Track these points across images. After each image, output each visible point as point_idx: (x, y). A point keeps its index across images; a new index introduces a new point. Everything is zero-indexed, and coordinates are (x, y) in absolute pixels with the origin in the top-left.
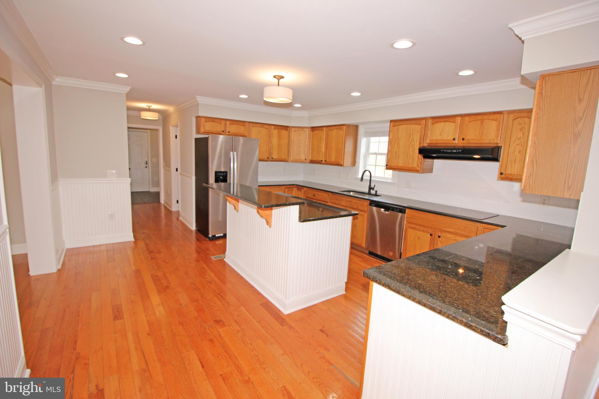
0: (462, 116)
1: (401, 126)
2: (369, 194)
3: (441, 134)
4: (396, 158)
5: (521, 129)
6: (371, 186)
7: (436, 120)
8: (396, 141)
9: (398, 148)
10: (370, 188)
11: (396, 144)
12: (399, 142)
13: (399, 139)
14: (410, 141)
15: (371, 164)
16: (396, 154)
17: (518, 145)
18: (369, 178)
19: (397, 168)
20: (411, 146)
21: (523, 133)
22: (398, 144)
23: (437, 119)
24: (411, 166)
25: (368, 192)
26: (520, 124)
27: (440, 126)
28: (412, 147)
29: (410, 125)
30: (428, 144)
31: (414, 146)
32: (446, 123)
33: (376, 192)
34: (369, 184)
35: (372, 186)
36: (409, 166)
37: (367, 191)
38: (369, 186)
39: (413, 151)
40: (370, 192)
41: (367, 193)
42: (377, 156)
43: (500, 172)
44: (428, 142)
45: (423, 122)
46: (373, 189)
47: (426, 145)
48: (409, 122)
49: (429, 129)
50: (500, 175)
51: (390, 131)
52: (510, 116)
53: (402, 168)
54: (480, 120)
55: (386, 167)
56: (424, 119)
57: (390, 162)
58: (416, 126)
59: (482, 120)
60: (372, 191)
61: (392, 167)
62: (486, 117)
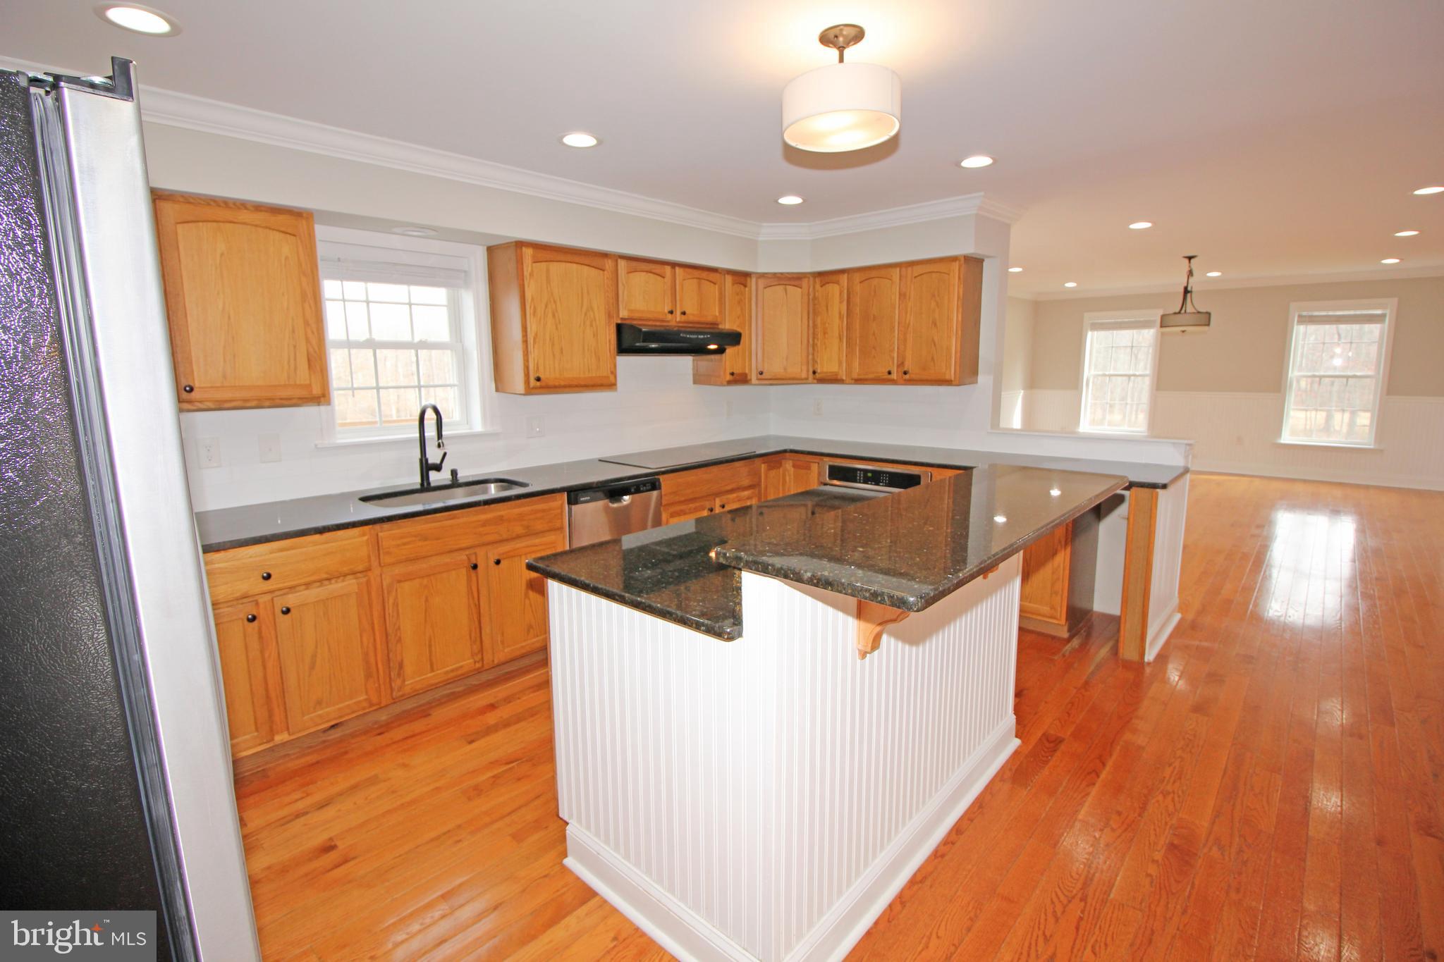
0: (674, 265)
1: (555, 264)
2: (426, 487)
3: (644, 299)
4: (554, 355)
5: (739, 302)
6: (427, 460)
7: (634, 264)
8: (546, 306)
9: (557, 328)
10: (427, 467)
11: (550, 315)
12: (557, 311)
13: (555, 302)
14: (584, 309)
15: (440, 383)
17: (738, 327)
18: (418, 435)
19: (562, 383)
20: (588, 323)
21: (741, 309)
22: (554, 316)
24: (594, 375)
25: (422, 484)
26: (737, 293)
27: (639, 279)
28: (591, 325)
29: (578, 266)
30: (622, 319)
31: (594, 324)
32: (649, 274)
33: (454, 473)
34: (418, 455)
35: (433, 456)
36: (590, 375)
37: (415, 480)
38: (421, 461)
39: (594, 335)
40: (430, 483)
41: (418, 486)
42: (420, 352)
43: (728, 371)
44: (624, 313)
45: (609, 264)
46: (438, 468)
47: (619, 322)
48: (577, 259)
49: (623, 284)
50: (729, 377)
51: (526, 274)
52: (729, 279)
53: (575, 383)
54: (697, 278)
55: (533, 382)
56: (605, 255)
57: (541, 368)
58: (594, 272)
59: (699, 278)
60: (435, 477)
61: (551, 383)
62: (704, 274)
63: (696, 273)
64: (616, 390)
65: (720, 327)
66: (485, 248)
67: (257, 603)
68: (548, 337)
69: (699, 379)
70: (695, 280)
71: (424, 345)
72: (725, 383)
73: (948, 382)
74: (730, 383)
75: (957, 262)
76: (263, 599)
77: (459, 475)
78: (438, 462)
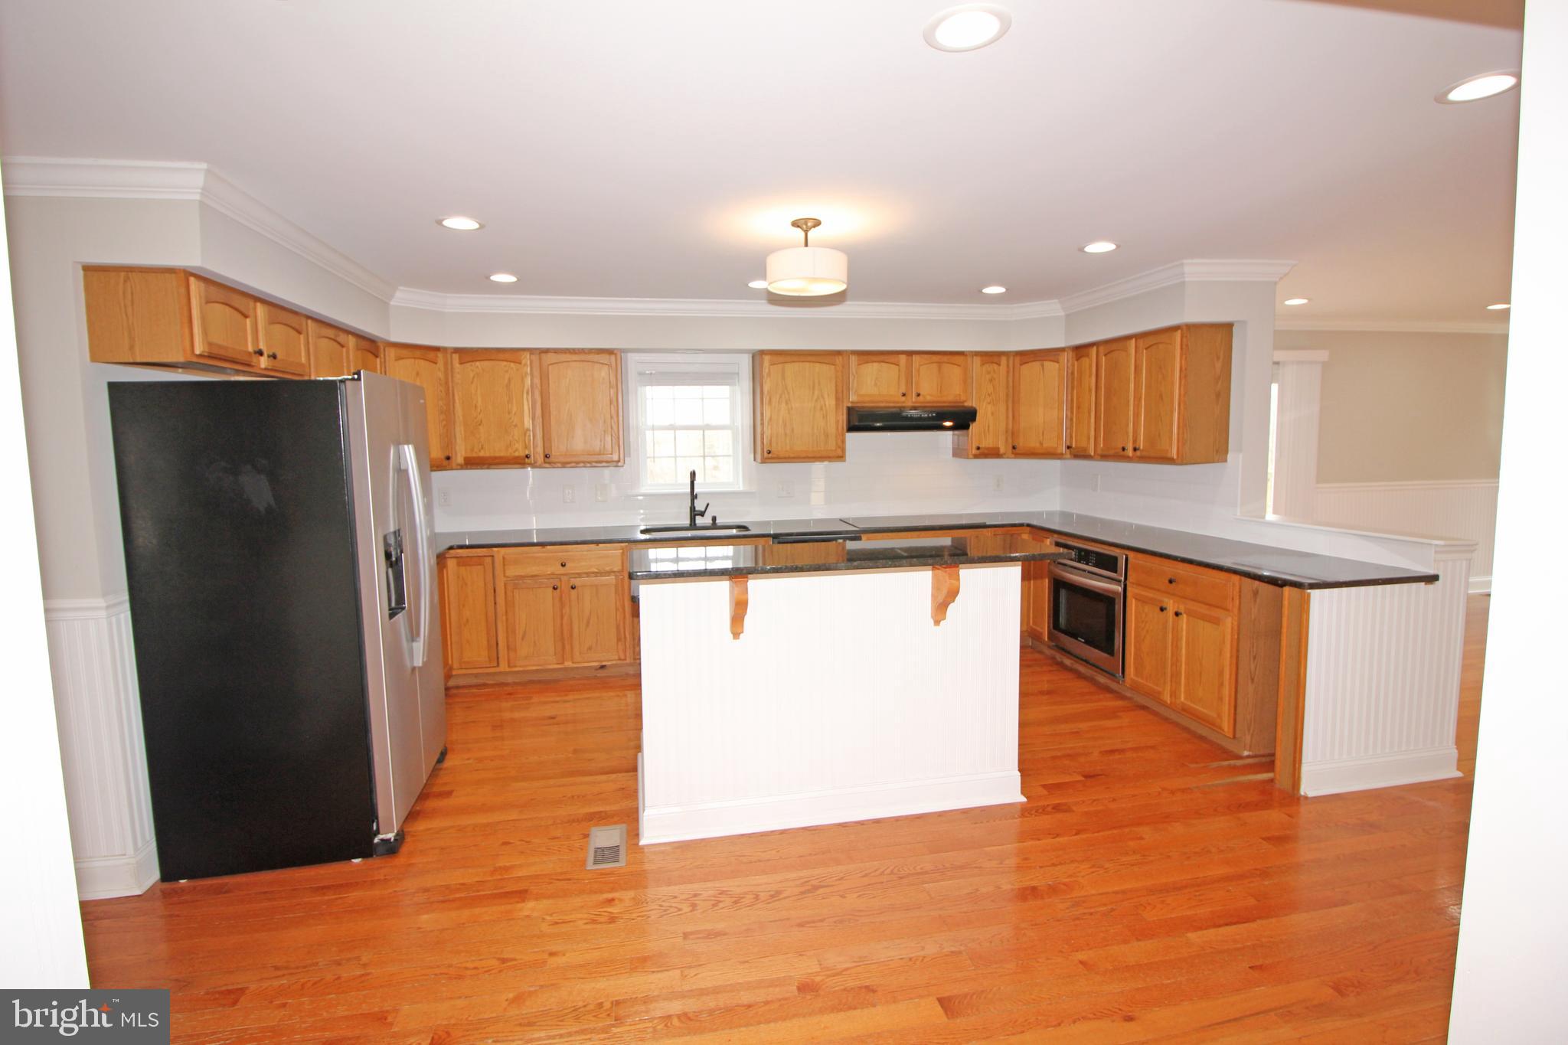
0: (910, 354)
2: (693, 527)
3: (876, 384)
4: (786, 434)
5: (991, 380)
6: (694, 508)
8: (781, 397)
9: (789, 413)
10: (694, 513)
11: (784, 404)
12: (790, 400)
13: (788, 393)
14: (815, 398)
16: (785, 425)
17: (989, 403)
18: (689, 490)
20: (818, 408)
21: (994, 387)
22: (787, 404)
23: (866, 356)
24: (823, 449)
25: (691, 525)
26: (989, 373)
27: (872, 369)
28: (821, 410)
29: (812, 364)
30: (852, 402)
31: (824, 408)
32: (882, 364)
33: (714, 519)
34: (689, 505)
35: (699, 506)
36: (819, 449)
37: (687, 522)
38: (691, 508)
39: (823, 417)
40: (695, 524)
41: (686, 527)
42: (706, 432)
43: (974, 447)
44: (853, 398)
45: (839, 360)
46: (702, 514)
47: (850, 405)
48: (810, 358)
49: (853, 374)
50: (974, 451)
51: (765, 374)
52: (977, 360)
53: (804, 455)
54: (936, 362)
55: (766, 455)
56: (839, 353)
57: (774, 444)
58: (825, 367)
59: (939, 363)
60: (699, 521)
61: (782, 455)
62: (945, 358)
63: (935, 358)
64: (845, 461)
65: (966, 404)
66: (751, 355)
67: (561, 581)
68: (781, 422)
69: (958, 452)
70: (935, 364)
71: (709, 427)
72: (971, 456)
73: (1170, 461)
74: (976, 457)
75: (1179, 331)
76: (564, 579)
77: (717, 521)
78: (703, 510)
